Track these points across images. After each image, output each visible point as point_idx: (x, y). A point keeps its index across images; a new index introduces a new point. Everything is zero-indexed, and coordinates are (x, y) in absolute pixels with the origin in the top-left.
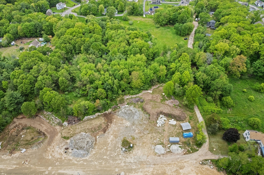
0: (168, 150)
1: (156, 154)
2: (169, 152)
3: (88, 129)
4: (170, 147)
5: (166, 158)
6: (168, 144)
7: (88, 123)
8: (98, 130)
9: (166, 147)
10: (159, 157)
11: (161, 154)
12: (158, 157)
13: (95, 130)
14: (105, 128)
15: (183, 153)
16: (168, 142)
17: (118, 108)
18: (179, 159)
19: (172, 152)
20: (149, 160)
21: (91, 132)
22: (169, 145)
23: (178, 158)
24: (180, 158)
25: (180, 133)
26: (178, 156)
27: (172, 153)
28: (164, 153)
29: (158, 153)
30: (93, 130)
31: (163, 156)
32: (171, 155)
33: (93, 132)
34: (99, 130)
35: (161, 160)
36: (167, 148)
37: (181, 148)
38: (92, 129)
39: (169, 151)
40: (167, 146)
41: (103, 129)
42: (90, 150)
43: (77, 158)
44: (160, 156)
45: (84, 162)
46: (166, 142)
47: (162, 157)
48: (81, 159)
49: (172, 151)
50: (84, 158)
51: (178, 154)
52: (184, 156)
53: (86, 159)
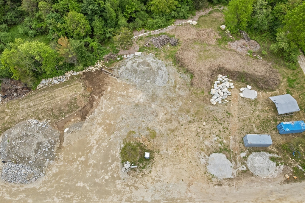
0: (241, 169)
1: (210, 179)
2: (245, 174)
3: (44, 112)
4: (245, 158)
5: (237, 189)
6: (242, 151)
7: (44, 96)
8: (68, 112)
9: (235, 159)
10: (220, 187)
11: (225, 179)
12: (216, 187)
13: (60, 113)
14: (84, 107)
15: (283, 179)
16: (241, 144)
17: (118, 59)
18: (274, 196)
19: (252, 175)
20: (194, 196)
21: (53, 119)
22: (243, 155)
23: (271, 193)
24: (276, 191)
25: (270, 121)
26: (271, 186)
27: (253, 178)
28: (232, 177)
29: (216, 175)
30: (56, 113)
31: (229, 185)
32: (252, 181)
33: (57, 118)
34: (71, 112)
35: (224, 196)
36: (238, 163)
37: (275, 163)
38: (52, 110)
39: (244, 172)
40: (238, 156)
41: (80, 111)
42: (46, 164)
43: (13, 184)
44: (221, 185)
45: (27, 196)
46: (235, 144)
47: (227, 186)
48: (22, 189)
49: (252, 171)
50: (29, 186)
51: (268, 180)
52: (287, 186)
53: (34, 189)
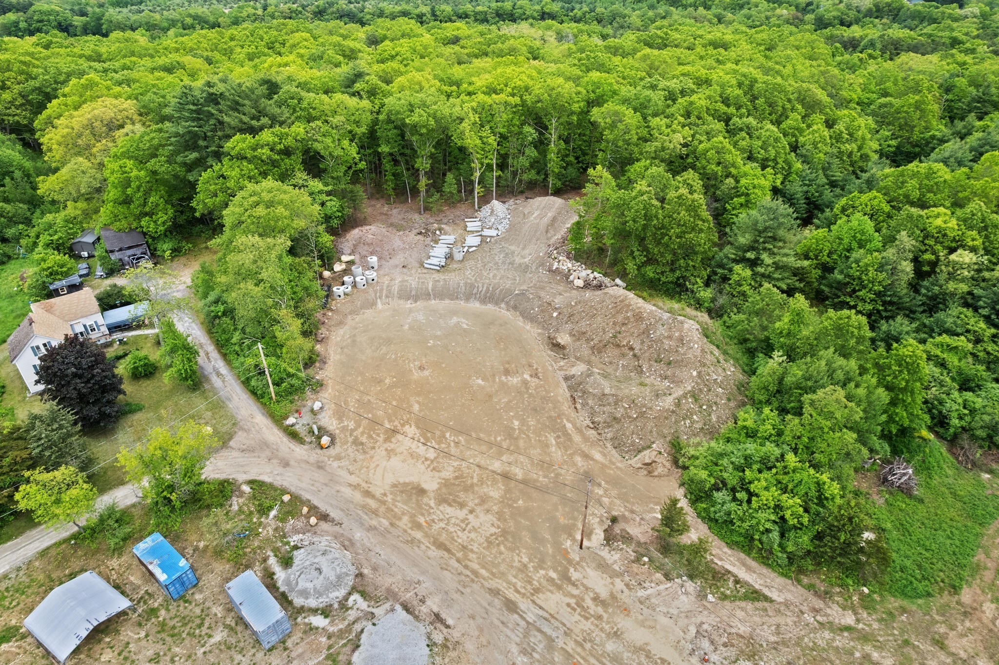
0: (362, 604)
1: (445, 646)
2: (370, 589)
4: (326, 612)
5: (419, 582)
6: (311, 629)
10: (443, 616)
11: (416, 618)
12: (450, 622)
15: (324, 526)
16: (289, 644)
18: (374, 523)
19: (360, 575)
20: (514, 649)
22: (318, 621)
23: (371, 529)
24: (362, 524)
25: (163, 625)
26: (358, 535)
27: (366, 571)
28: (398, 607)
29: (424, 642)
31: (423, 601)
32: (375, 569)
35: (456, 596)
36: (351, 618)
37: (295, 553)
39: (364, 595)
40: (331, 629)
44: (437, 616)
46: (300, 656)
47: (429, 602)
49: (350, 581)
51: (347, 544)
52: (333, 514)
